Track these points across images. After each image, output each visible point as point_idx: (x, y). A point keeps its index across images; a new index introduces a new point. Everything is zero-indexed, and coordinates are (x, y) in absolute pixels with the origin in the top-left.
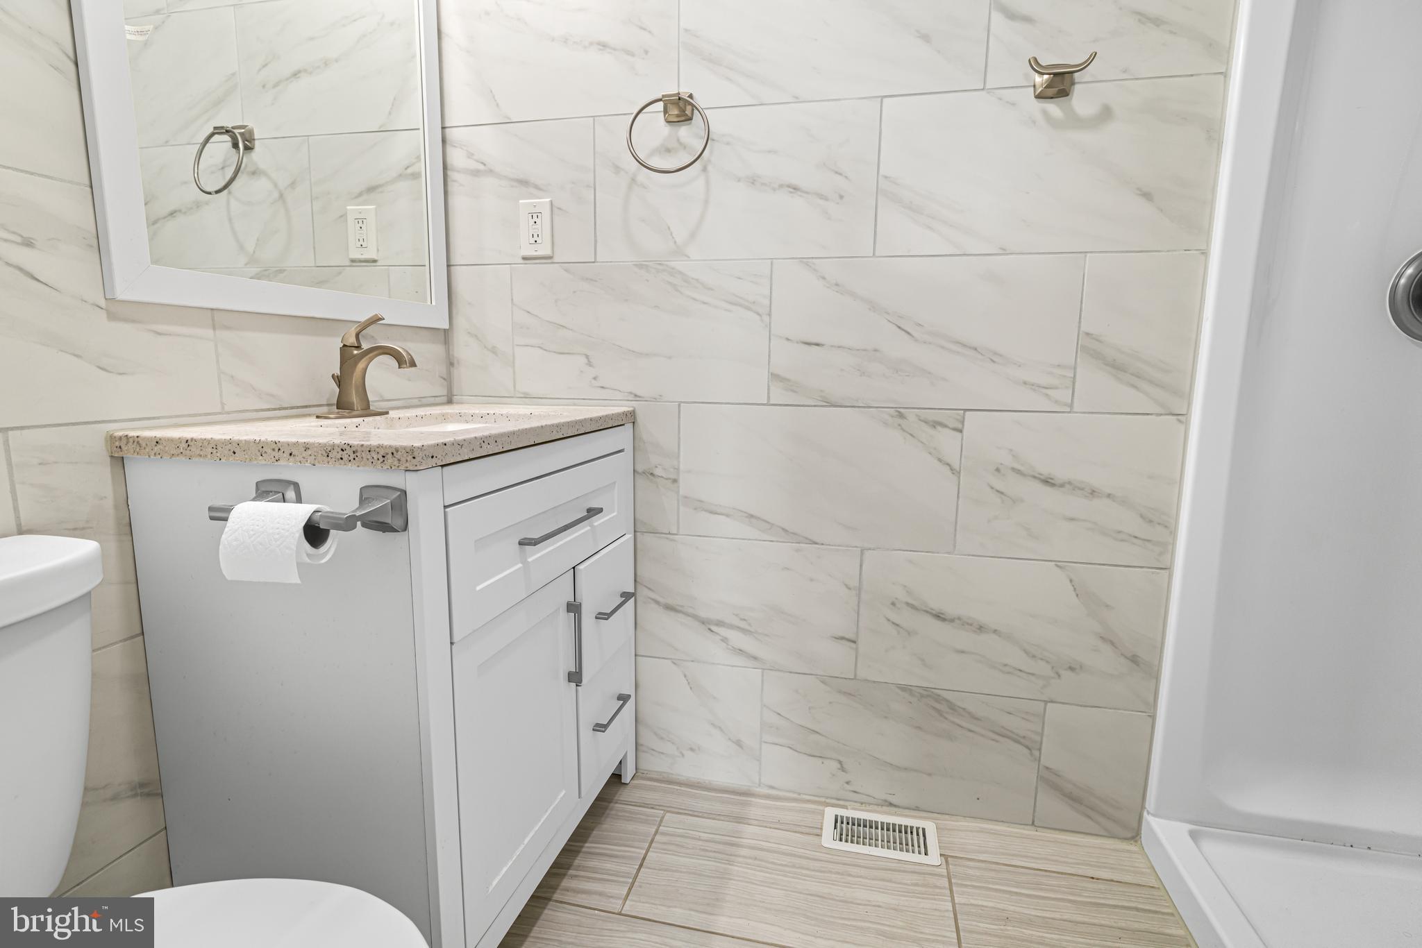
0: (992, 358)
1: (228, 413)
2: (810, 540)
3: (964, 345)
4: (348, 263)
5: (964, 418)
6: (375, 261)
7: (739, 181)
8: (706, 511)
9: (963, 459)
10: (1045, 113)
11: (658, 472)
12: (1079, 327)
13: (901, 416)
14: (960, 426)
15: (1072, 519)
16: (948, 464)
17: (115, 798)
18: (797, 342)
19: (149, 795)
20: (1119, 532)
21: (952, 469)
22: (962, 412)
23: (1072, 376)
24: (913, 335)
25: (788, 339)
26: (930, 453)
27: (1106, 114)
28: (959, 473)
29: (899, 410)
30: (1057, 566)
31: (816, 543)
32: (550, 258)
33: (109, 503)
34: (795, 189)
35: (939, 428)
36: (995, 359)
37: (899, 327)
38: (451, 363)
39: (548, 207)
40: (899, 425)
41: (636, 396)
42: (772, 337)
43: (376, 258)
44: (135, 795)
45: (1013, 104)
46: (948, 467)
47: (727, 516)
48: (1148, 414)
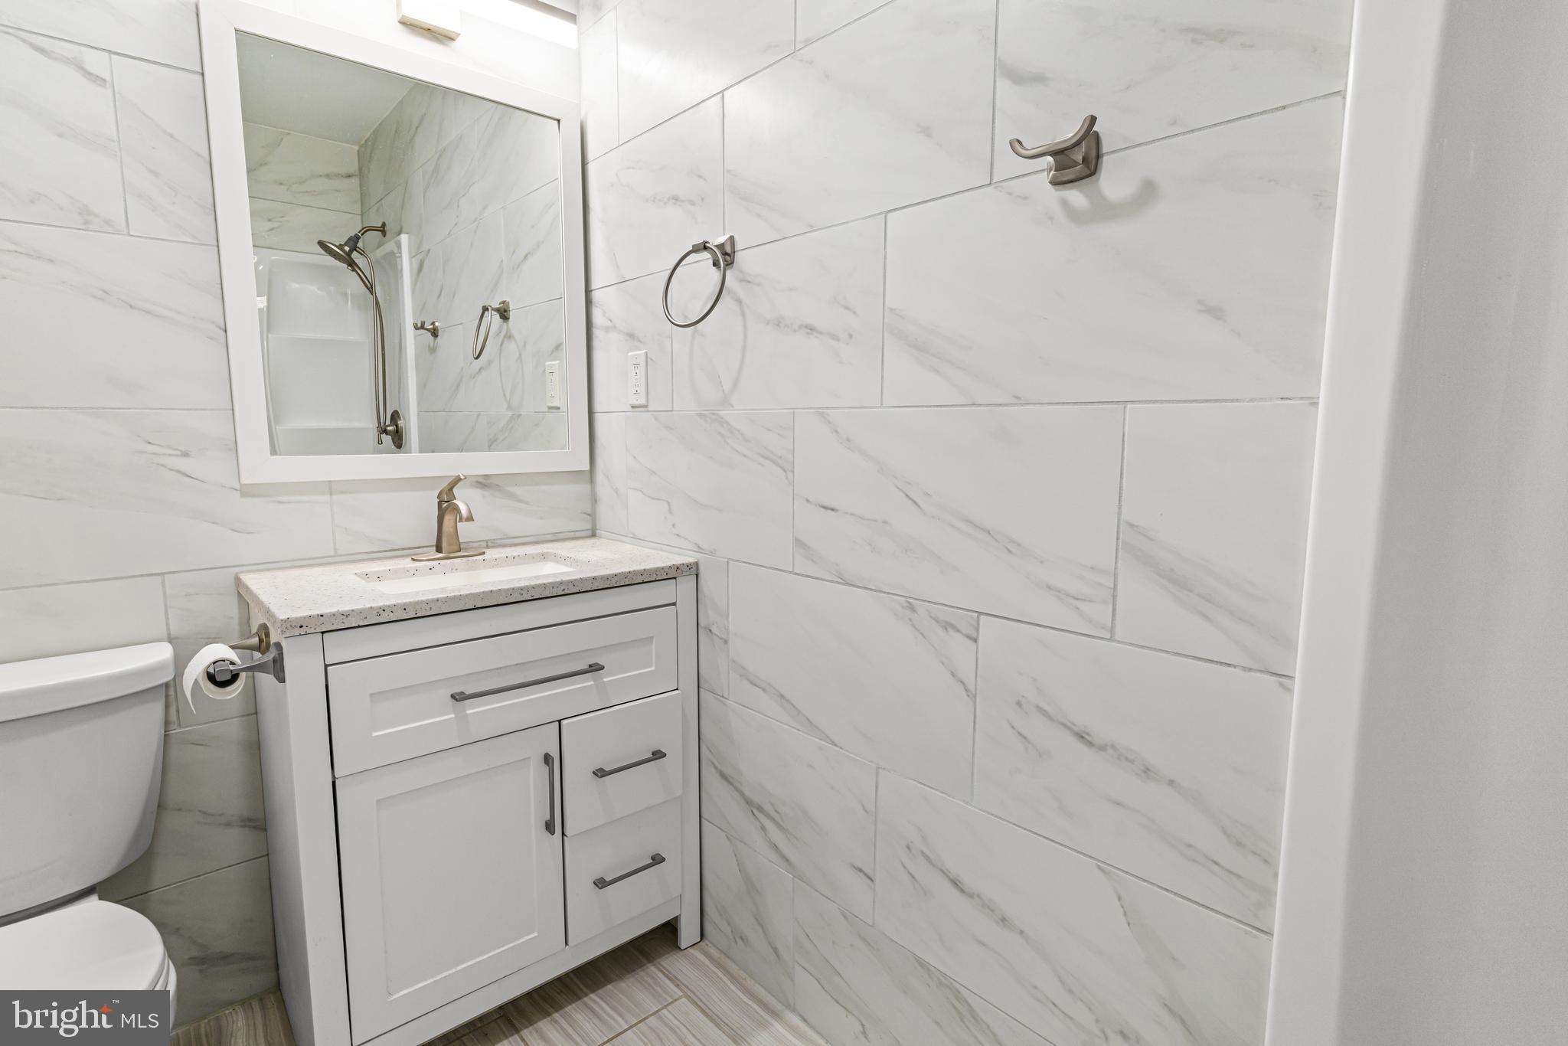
0: (1009, 547)
1: (341, 556)
2: (831, 740)
3: (976, 526)
4: (546, 410)
5: (978, 624)
6: (559, 408)
7: (768, 323)
8: (748, 680)
9: (978, 679)
10: (1065, 204)
11: (714, 629)
12: (1119, 514)
13: (912, 608)
14: (974, 635)
15: (1119, 804)
16: (962, 682)
17: (229, 824)
18: (816, 505)
19: (255, 828)
20: (1190, 846)
21: (967, 690)
22: (976, 615)
23: (1112, 586)
24: (922, 506)
25: (808, 501)
26: (943, 663)
27: (1148, 191)
28: (975, 696)
29: (911, 600)
30: (1099, 867)
31: (836, 745)
32: (646, 406)
33: (236, 622)
34: (811, 329)
35: (951, 632)
36: (1011, 549)
37: (907, 496)
38: (594, 500)
39: (643, 358)
40: (910, 620)
41: (699, 547)
42: (795, 496)
43: (559, 406)
44: (244, 826)
45: (1026, 198)
46: (962, 686)
47: (764, 690)
48: (1229, 665)
